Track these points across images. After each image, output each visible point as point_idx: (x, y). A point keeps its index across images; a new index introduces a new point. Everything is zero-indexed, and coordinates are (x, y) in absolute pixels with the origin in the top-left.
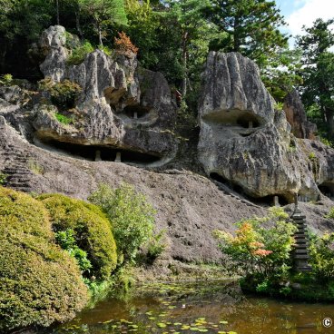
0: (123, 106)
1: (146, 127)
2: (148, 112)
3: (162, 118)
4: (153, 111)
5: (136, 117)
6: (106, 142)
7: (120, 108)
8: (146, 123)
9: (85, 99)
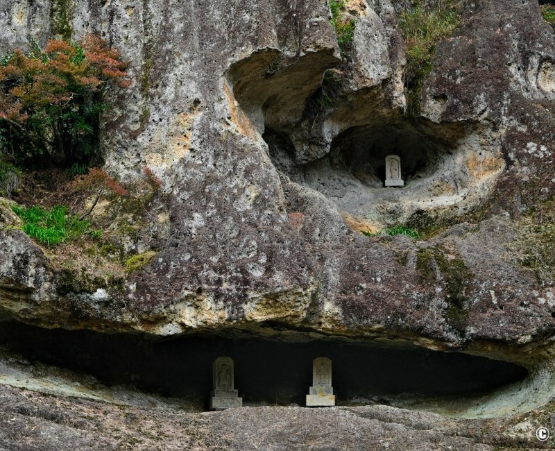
0: (329, 131)
1: (450, 221)
2: (450, 147)
3: (524, 172)
4: (474, 139)
5: (394, 177)
6: (255, 312)
7: (316, 141)
8: (446, 201)
9: (144, 119)
